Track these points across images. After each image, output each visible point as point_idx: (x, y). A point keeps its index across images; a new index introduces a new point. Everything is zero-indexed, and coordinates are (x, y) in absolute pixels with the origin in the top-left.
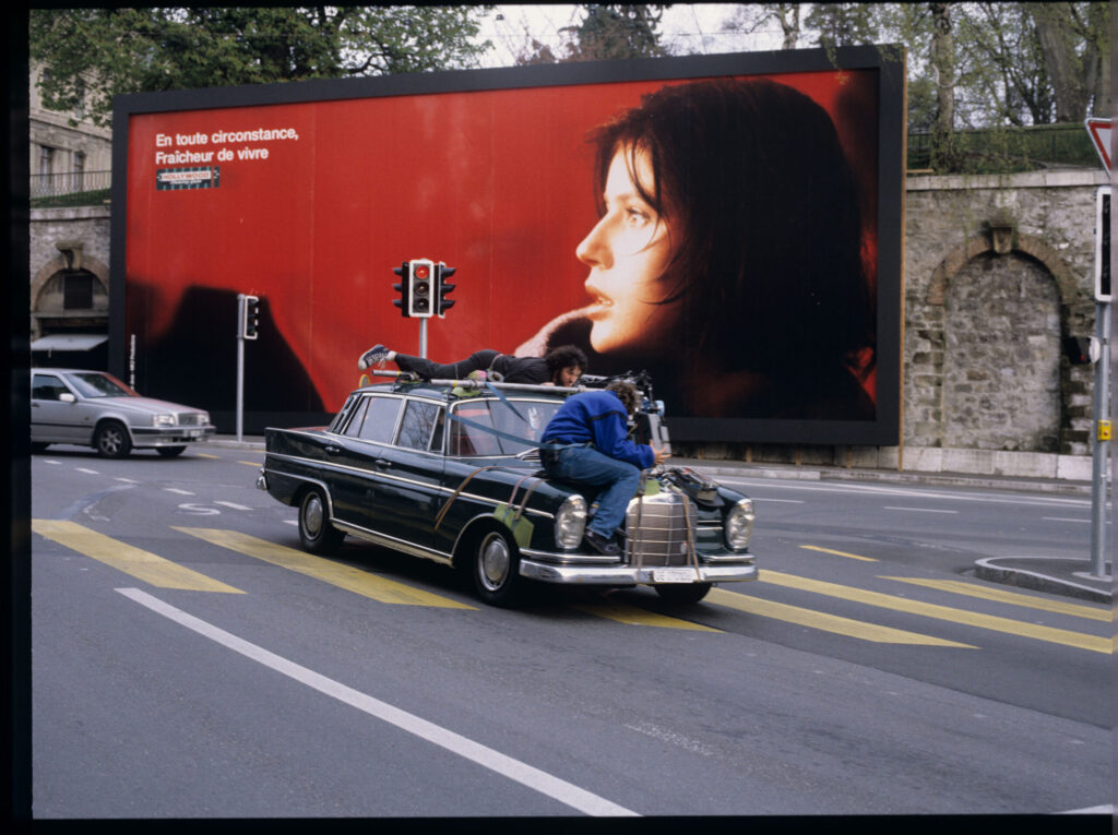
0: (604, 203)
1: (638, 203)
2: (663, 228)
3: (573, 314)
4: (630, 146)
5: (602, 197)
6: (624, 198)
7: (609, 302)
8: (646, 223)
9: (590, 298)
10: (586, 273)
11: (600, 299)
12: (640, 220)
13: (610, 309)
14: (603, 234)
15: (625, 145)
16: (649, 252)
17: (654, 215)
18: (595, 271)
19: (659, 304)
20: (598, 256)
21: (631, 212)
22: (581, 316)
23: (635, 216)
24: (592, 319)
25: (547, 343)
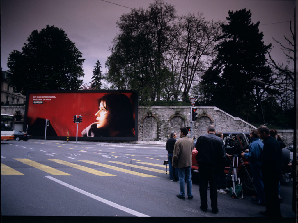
0: (99, 108)
8: (105, 111)
11: (98, 121)
15: (102, 101)
18: (98, 117)
24: (97, 124)
25: (91, 127)
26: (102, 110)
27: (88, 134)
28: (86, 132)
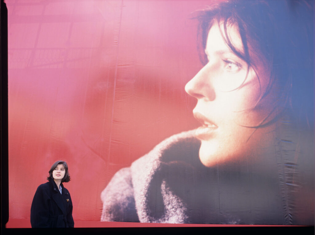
0: (206, 56)
1: (232, 57)
2: (252, 74)
3: (184, 135)
4: (222, 22)
5: (204, 52)
6: (220, 53)
7: (213, 126)
8: (239, 70)
9: (199, 123)
11: (206, 123)
12: (234, 68)
13: (216, 131)
14: (206, 76)
15: (219, 22)
16: (244, 89)
19: (256, 127)
20: (202, 91)
21: (227, 62)
22: (189, 137)
23: (230, 65)
24: (200, 139)
25: (160, 158)
26: (225, 66)
27: (145, 206)
28: (132, 190)
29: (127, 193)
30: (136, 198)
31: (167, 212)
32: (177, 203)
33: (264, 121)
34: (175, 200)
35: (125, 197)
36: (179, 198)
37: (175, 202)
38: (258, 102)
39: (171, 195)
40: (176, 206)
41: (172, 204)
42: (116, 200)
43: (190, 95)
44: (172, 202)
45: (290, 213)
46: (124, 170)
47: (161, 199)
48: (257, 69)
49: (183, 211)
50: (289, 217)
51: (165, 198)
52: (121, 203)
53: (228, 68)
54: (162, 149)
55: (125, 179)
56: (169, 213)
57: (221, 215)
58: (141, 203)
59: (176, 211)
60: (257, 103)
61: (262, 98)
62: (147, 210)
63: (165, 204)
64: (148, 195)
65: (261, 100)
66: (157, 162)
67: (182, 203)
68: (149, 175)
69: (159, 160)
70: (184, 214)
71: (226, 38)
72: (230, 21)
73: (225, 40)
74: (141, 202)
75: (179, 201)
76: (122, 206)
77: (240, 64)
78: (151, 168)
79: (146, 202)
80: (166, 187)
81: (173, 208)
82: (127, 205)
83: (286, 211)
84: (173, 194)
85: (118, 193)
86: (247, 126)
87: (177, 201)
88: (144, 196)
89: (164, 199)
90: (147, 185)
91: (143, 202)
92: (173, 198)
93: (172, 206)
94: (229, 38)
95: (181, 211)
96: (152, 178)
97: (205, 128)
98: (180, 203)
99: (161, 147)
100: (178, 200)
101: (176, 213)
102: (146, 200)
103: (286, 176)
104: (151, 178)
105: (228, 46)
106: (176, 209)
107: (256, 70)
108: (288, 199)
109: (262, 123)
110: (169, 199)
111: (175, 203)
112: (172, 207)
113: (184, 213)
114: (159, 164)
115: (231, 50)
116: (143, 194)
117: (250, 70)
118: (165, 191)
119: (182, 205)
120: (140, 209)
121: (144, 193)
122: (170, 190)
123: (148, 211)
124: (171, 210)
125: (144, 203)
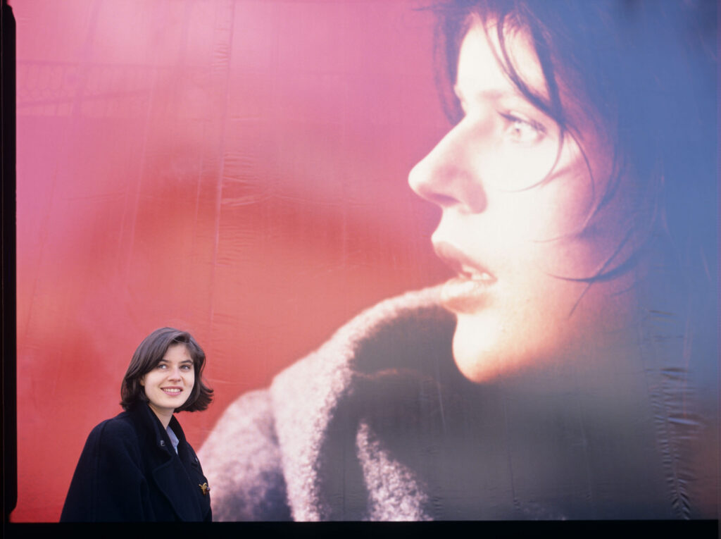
0: (457, 102)
1: (521, 107)
2: (571, 149)
3: (411, 300)
5: (453, 92)
6: (493, 97)
7: (486, 276)
8: (540, 138)
9: (447, 268)
10: (434, 220)
11: (467, 269)
12: (529, 133)
13: (492, 289)
14: (459, 151)
15: (484, 21)
16: (554, 186)
17: (553, 129)
18: (450, 215)
19: (590, 281)
20: (454, 189)
21: (509, 118)
22: (426, 304)
23: (517, 125)
24: (453, 311)
25: (351, 361)
26: (506, 128)
27: (313, 494)
28: (276, 452)
29: (262, 461)
30: (289, 475)
31: (374, 510)
32: (400, 484)
33: (606, 265)
34: (395, 474)
35: (257, 472)
36: (405, 468)
37: (395, 480)
38: (589, 217)
39: (383, 461)
40: (400, 490)
41: (387, 487)
42: (232, 482)
43: (423, 196)
44: (387, 481)
45: (684, 493)
46: (251, 398)
47: (358, 472)
48: (582, 138)
49: (417, 504)
50: (683, 505)
51: (368, 471)
52: (246, 490)
53: (513, 133)
54: (356, 338)
55: (256, 421)
56: (381, 512)
57: (518, 507)
58: (303, 488)
59: (399, 505)
60: (587, 221)
61: (599, 208)
62: (320, 507)
63: (369, 487)
64: (323, 465)
65: (595, 213)
66: (344, 373)
67: (414, 482)
68: (321, 410)
69: (347, 367)
70: (422, 511)
71: (503, 60)
72: (512, 21)
73: (502, 65)
74: (302, 483)
75: (408, 476)
76: (248, 497)
77: (540, 125)
78: (328, 389)
79: (316, 483)
80: (370, 440)
81: (391, 495)
82: (263, 494)
83: (673, 488)
84: (390, 459)
85: (235, 463)
86: (567, 276)
87: (402, 477)
88: (310, 467)
89: (365, 474)
90: (318, 436)
91: (309, 485)
92: (389, 470)
93: (388, 490)
94: (512, 61)
95: (412, 504)
96: (332, 416)
97: (464, 281)
98: (409, 481)
99: (353, 332)
100: (403, 473)
101: (401, 510)
102: (315, 478)
103: (668, 400)
104: (327, 418)
105: (509, 79)
106: (400, 499)
107: (579, 141)
108: (677, 458)
109: (602, 270)
110: (379, 471)
111: (396, 482)
112: (387, 494)
113: (420, 508)
114: (350, 379)
115: (518, 90)
116: (307, 462)
117: (565, 140)
118: (368, 451)
119: (416, 488)
120: (301, 505)
121: (309, 458)
122: (380, 448)
123: (322, 510)
124: (387, 502)
125: (312, 487)
